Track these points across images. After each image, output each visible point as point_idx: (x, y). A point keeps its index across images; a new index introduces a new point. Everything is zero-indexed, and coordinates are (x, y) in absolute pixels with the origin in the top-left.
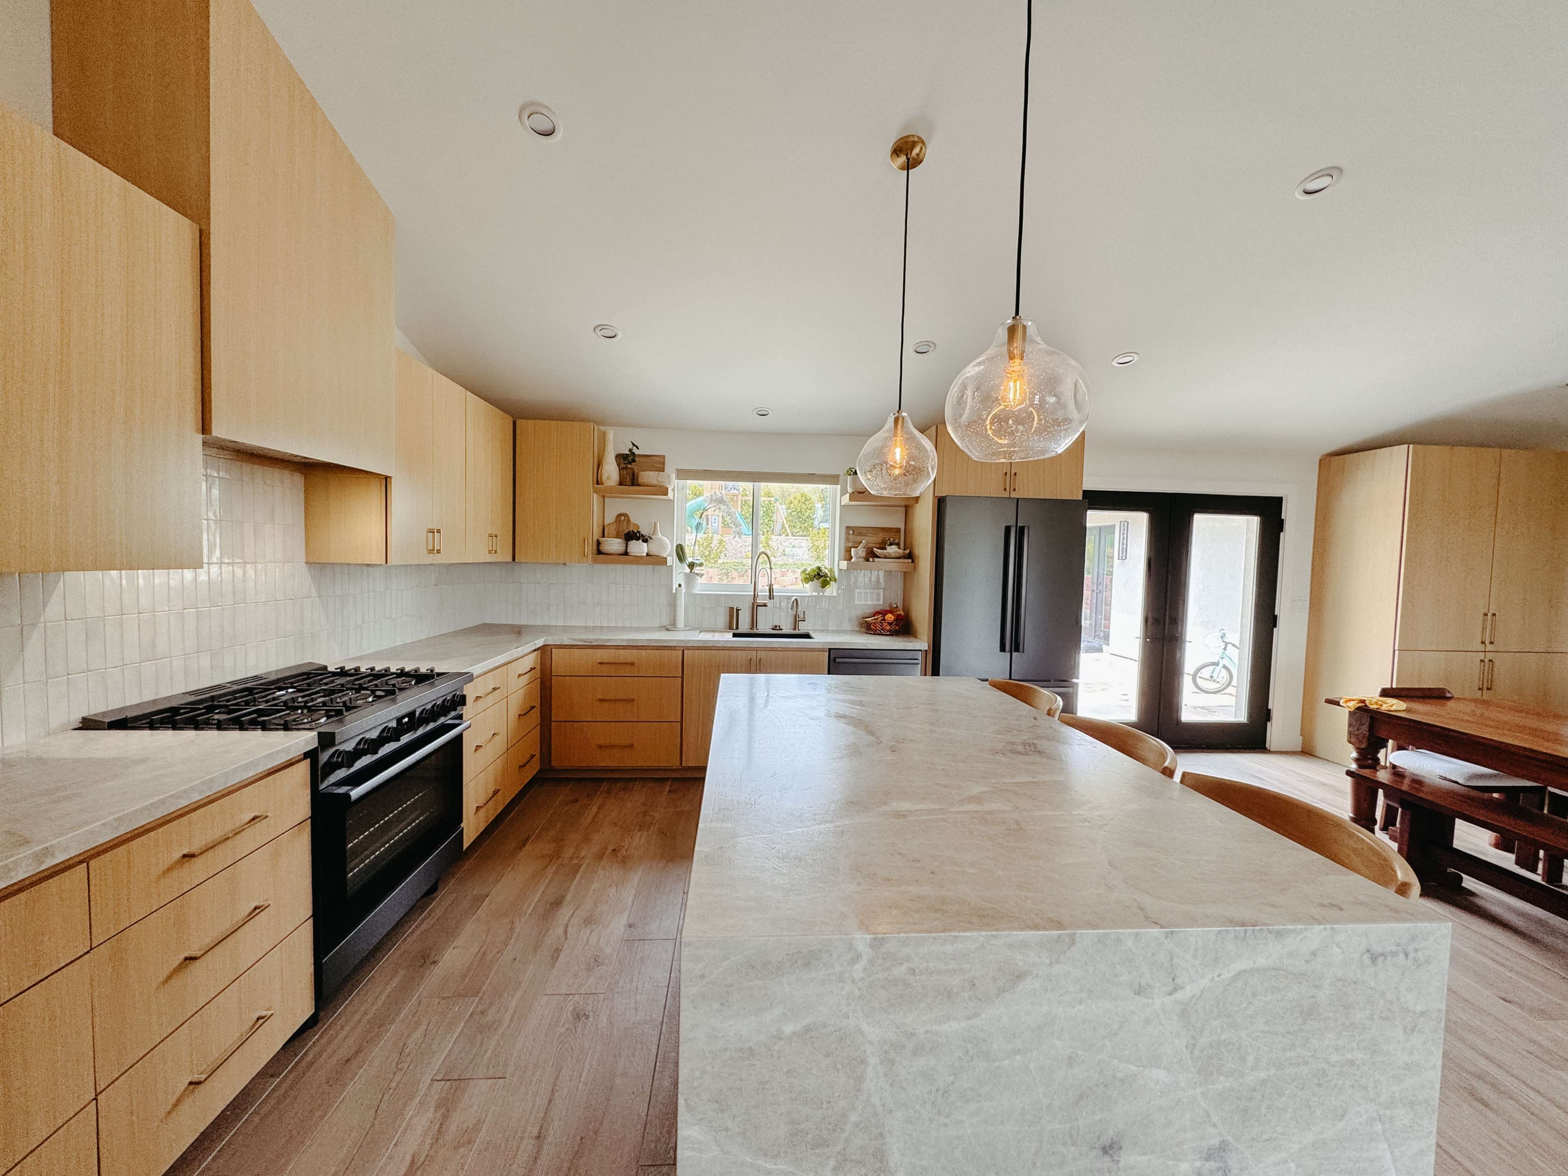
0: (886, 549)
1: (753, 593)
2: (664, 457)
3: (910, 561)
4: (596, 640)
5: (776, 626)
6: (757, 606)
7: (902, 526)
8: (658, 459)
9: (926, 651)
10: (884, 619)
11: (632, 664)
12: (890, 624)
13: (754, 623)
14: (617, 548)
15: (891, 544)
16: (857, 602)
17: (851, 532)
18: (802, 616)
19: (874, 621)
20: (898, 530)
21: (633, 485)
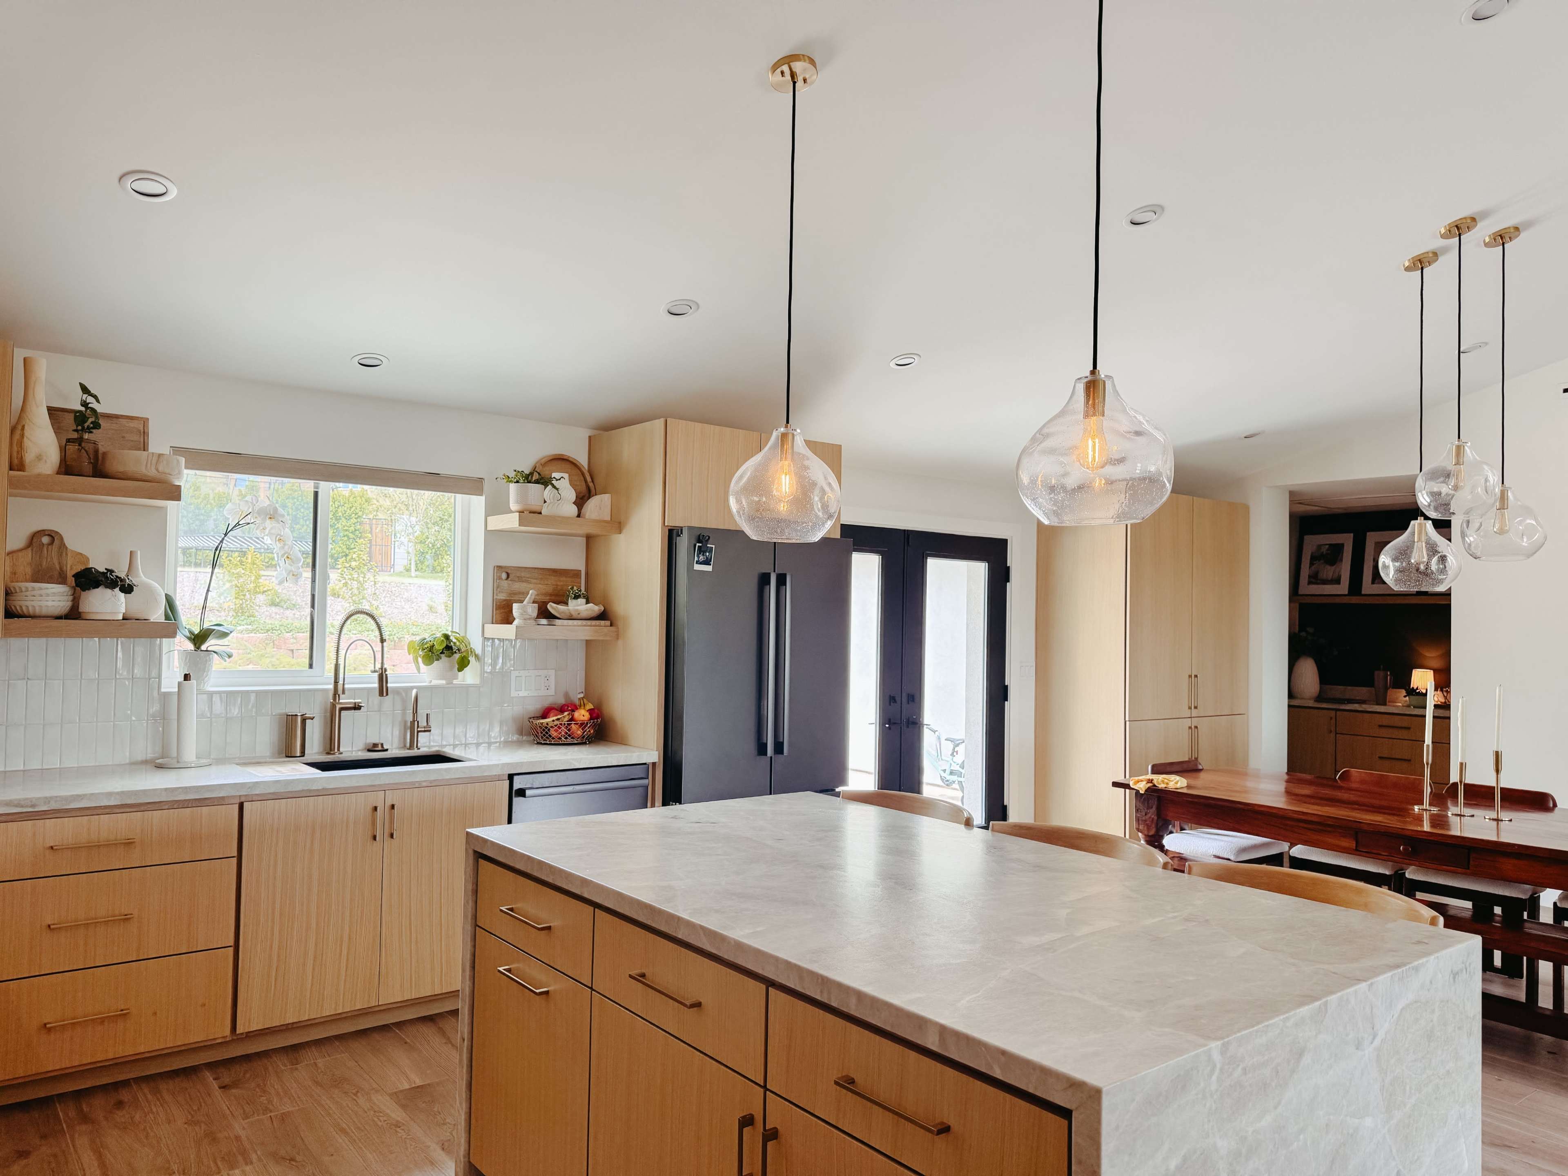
0: (566, 604)
1: (331, 687)
2: (145, 421)
3: (608, 623)
4: (47, 800)
5: (375, 745)
6: (342, 709)
7: (583, 568)
8: (133, 424)
9: (654, 764)
10: (572, 719)
11: (129, 844)
12: (582, 725)
13: (331, 742)
14: (56, 604)
15: (577, 597)
16: (514, 694)
17: (504, 576)
18: (423, 723)
19: (556, 722)
20: (576, 574)
21: (95, 475)
